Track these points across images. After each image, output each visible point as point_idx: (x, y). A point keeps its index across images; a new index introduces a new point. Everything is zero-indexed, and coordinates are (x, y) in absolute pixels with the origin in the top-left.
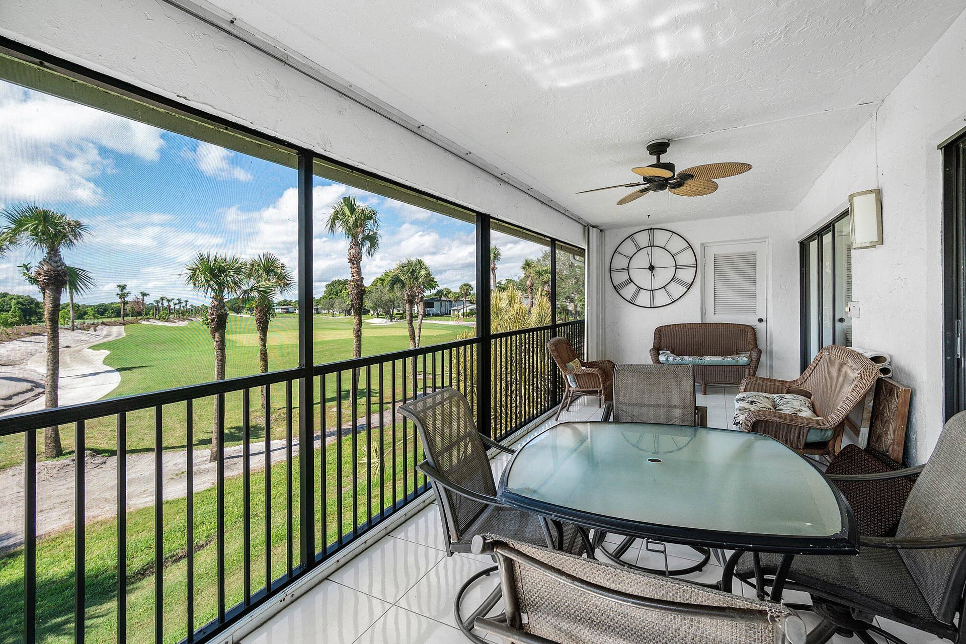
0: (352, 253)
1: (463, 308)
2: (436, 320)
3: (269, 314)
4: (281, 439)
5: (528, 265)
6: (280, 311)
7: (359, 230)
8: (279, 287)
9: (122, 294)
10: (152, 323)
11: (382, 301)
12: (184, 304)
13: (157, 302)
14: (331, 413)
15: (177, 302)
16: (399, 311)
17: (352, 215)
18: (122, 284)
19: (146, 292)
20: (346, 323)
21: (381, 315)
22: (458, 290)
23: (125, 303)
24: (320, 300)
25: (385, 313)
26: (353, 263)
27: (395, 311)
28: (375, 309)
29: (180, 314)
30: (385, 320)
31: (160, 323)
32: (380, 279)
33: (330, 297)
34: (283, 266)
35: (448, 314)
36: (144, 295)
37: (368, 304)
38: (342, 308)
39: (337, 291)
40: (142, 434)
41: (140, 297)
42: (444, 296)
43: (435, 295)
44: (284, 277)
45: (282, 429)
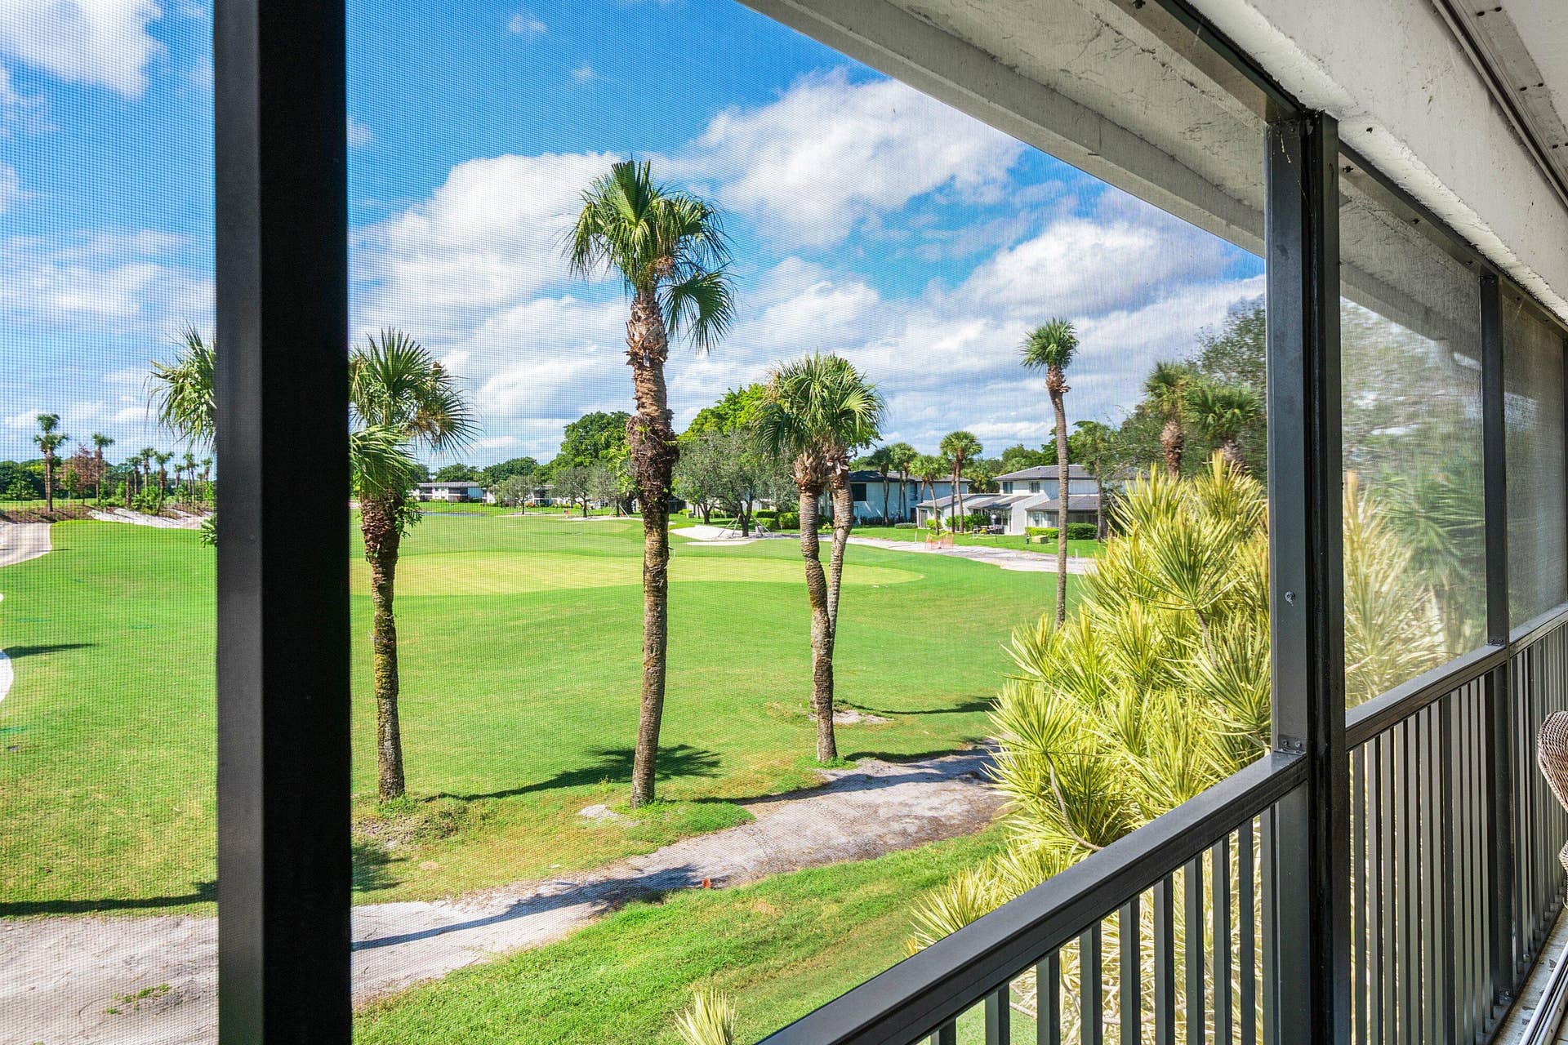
0: (637, 334)
1: (953, 504)
2: (872, 537)
3: (401, 512)
4: (430, 901)
5: (1164, 379)
6: (446, 494)
7: (661, 263)
8: (429, 435)
9: (47, 438)
10: (121, 520)
11: (720, 477)
12: (202, 470)
13: (136, 462)
14: (577, 823)
15: (184, 463)
16: (766, 505)
17: (638, 219)
18: (49, 413)
19: (109, 437)
20: (622, 535)
21: (717, 516)
22: (936, 452)
23: (55, 463)
24: (550, 468)
25: (727, 510)
26: (641, 367)
27: (757, 507)
28: (700, 500)
29: (190, 495)
30: (729, 532)
31: (140, 520)
32: (712, 413)
33: (578, 460)
34: (439, 372)
35: (908, 519)
36: (102, 442)
37: (681, 484)
38: (609, 494)
39: (595, 444)
40: (49, 854)
41: (92, 447)
42: (896, 468)
43: (869, 463)
44: (444, 405)
45: (436, 865)
